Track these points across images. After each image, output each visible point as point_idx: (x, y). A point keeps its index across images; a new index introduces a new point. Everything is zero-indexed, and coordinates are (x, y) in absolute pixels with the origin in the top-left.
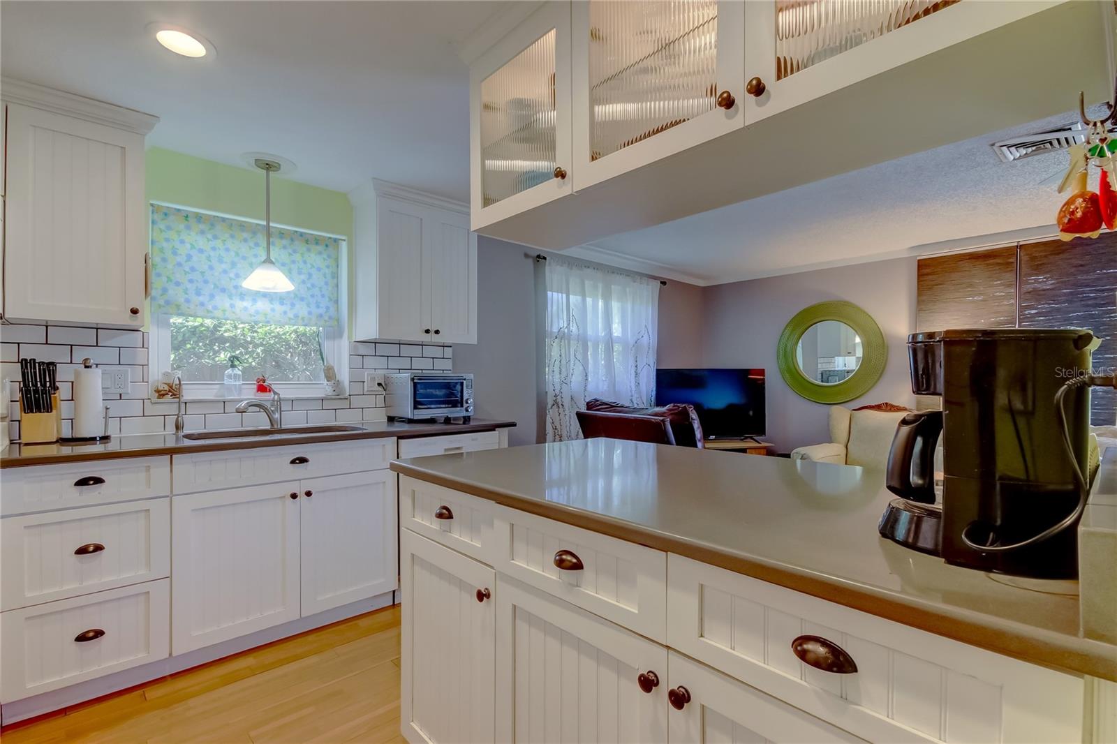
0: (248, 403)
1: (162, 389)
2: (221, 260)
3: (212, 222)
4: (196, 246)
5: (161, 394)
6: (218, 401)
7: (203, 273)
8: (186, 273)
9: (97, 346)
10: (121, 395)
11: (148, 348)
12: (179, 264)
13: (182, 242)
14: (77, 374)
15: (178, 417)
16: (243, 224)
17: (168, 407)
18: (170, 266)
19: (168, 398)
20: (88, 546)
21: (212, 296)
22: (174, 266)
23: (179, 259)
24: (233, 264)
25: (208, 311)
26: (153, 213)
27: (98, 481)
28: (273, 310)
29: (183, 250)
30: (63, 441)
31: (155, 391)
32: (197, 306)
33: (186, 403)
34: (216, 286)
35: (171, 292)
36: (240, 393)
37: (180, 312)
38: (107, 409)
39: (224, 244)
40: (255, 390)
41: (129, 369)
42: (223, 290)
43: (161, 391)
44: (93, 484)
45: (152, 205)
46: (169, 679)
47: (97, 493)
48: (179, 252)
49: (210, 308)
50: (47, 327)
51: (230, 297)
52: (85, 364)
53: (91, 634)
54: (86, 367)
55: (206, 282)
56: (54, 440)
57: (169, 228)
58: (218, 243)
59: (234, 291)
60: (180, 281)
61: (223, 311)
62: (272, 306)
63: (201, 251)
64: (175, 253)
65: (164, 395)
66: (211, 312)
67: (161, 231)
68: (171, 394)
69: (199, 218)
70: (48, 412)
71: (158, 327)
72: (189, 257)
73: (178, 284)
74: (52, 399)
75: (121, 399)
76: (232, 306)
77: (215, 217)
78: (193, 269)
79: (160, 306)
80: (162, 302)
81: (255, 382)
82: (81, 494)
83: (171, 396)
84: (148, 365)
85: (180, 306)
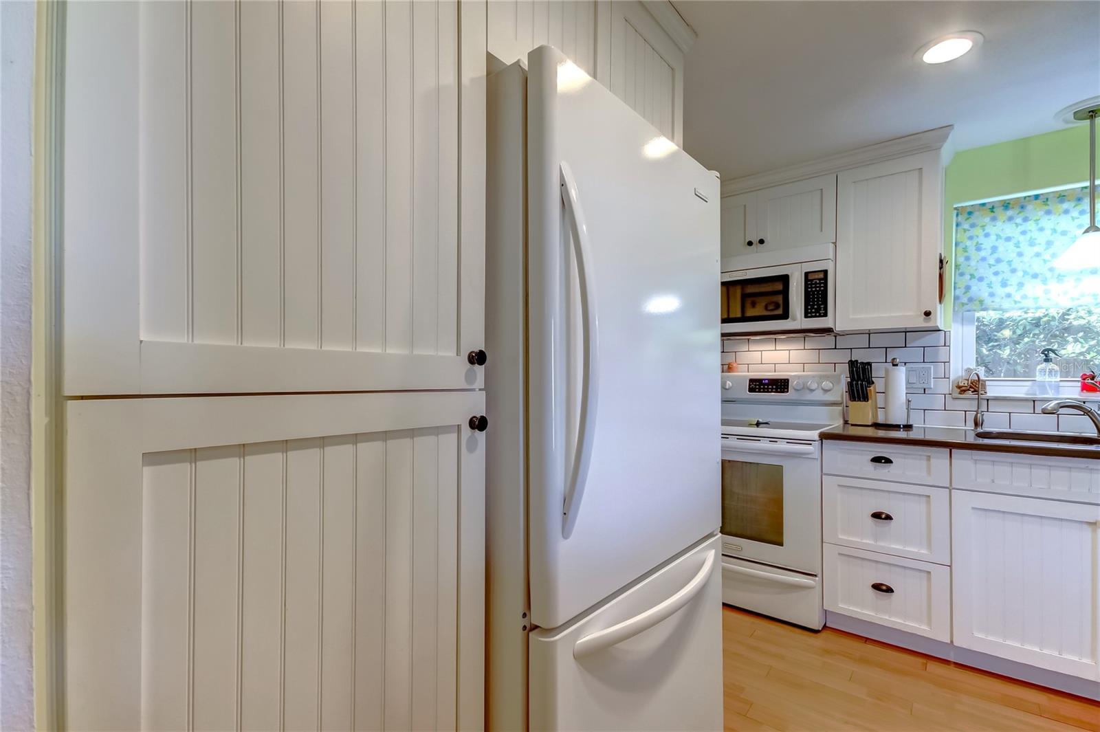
0: (1058, 404)
1: (962, 384)
2: (1032, 243)
3: (1021, 205)
4: (1002, 235)
5: (963, 390)
6: (1026, 400)
7: (1009, 262)
8: (990, 266)
9: (905, 347)
10: (925, 389)
11: (949, 346)
12: (984, 259)
13: (987, 235)
14: (887, 371)
15: (977, 414)
16: (1062, 193)
17: (968, 403)
18: (973, 263)
19: (969, 394)
20: (882, 513)
21: (1021, 285)
22: (978, 261)
23: (983, 254)
24: (1049, 244)
25: (1016, 302)
26: (957, 215)
27: (888, 461)
29: (987, 244)
30: (877, 426)
31: (957, 387)
32: (1002, 298)
33: (988, 400)
34: (1025, 273)
35: (974, 289)
36: (1058, 392)
37: (983, 307)
38: (909, 401)
39: (1038, 224)
40: (1080, 389)
41: (932, 367)
42: (1035, 276)
43: (961, 387)
44: (884, 463)
45: (956, 209)
46: (953, 665)
47: (887, 471)
48: (983, 246)
49: (1018, 298)
50: (869, 334)
51: (1044, 281)
52: (893, 363)
53: (884, 588)
54: (894, 365)
55: (1014, 271)
56: (870, 424)
57: (973, 226)
58: (1031, 225)
59: (1049, 275)
60: (984, 276)
61: (1034, 299)
63: (1008, 239)
64: (978, 249)
65: (965, 391)
66: (1020, 302)
67: (965, 231)
68: (972, 390)
69: (1006, 205)
70: (865, 401)
71: (963, 324)
72: (994, 249)
73: (981, 279)
74: (868, 391)
75: (924, 393)
76: (1047, 292)
77: (1025, 198)
78: (998, 261)
79: (963, 304)
80: (965, 300)
81: (1080, 379)
82: (875, 468)
83: (973, 392)
84: (949, 362)
85: (983, 301)
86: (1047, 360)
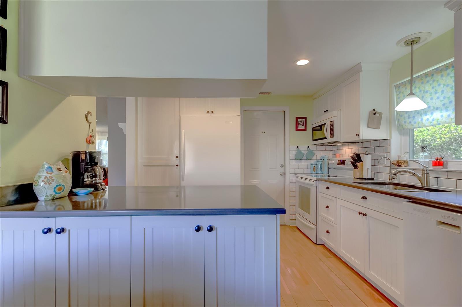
11: (390, 146)
16: (427, 74)
28: (442, 116)
43: (394, 163)
45: (395, 86)
62: (441, 114)
86: (423, 151)
